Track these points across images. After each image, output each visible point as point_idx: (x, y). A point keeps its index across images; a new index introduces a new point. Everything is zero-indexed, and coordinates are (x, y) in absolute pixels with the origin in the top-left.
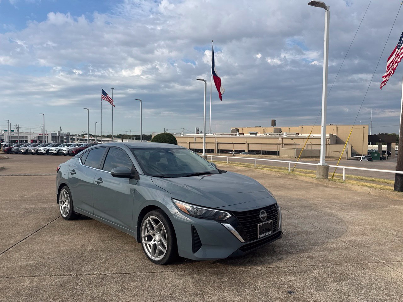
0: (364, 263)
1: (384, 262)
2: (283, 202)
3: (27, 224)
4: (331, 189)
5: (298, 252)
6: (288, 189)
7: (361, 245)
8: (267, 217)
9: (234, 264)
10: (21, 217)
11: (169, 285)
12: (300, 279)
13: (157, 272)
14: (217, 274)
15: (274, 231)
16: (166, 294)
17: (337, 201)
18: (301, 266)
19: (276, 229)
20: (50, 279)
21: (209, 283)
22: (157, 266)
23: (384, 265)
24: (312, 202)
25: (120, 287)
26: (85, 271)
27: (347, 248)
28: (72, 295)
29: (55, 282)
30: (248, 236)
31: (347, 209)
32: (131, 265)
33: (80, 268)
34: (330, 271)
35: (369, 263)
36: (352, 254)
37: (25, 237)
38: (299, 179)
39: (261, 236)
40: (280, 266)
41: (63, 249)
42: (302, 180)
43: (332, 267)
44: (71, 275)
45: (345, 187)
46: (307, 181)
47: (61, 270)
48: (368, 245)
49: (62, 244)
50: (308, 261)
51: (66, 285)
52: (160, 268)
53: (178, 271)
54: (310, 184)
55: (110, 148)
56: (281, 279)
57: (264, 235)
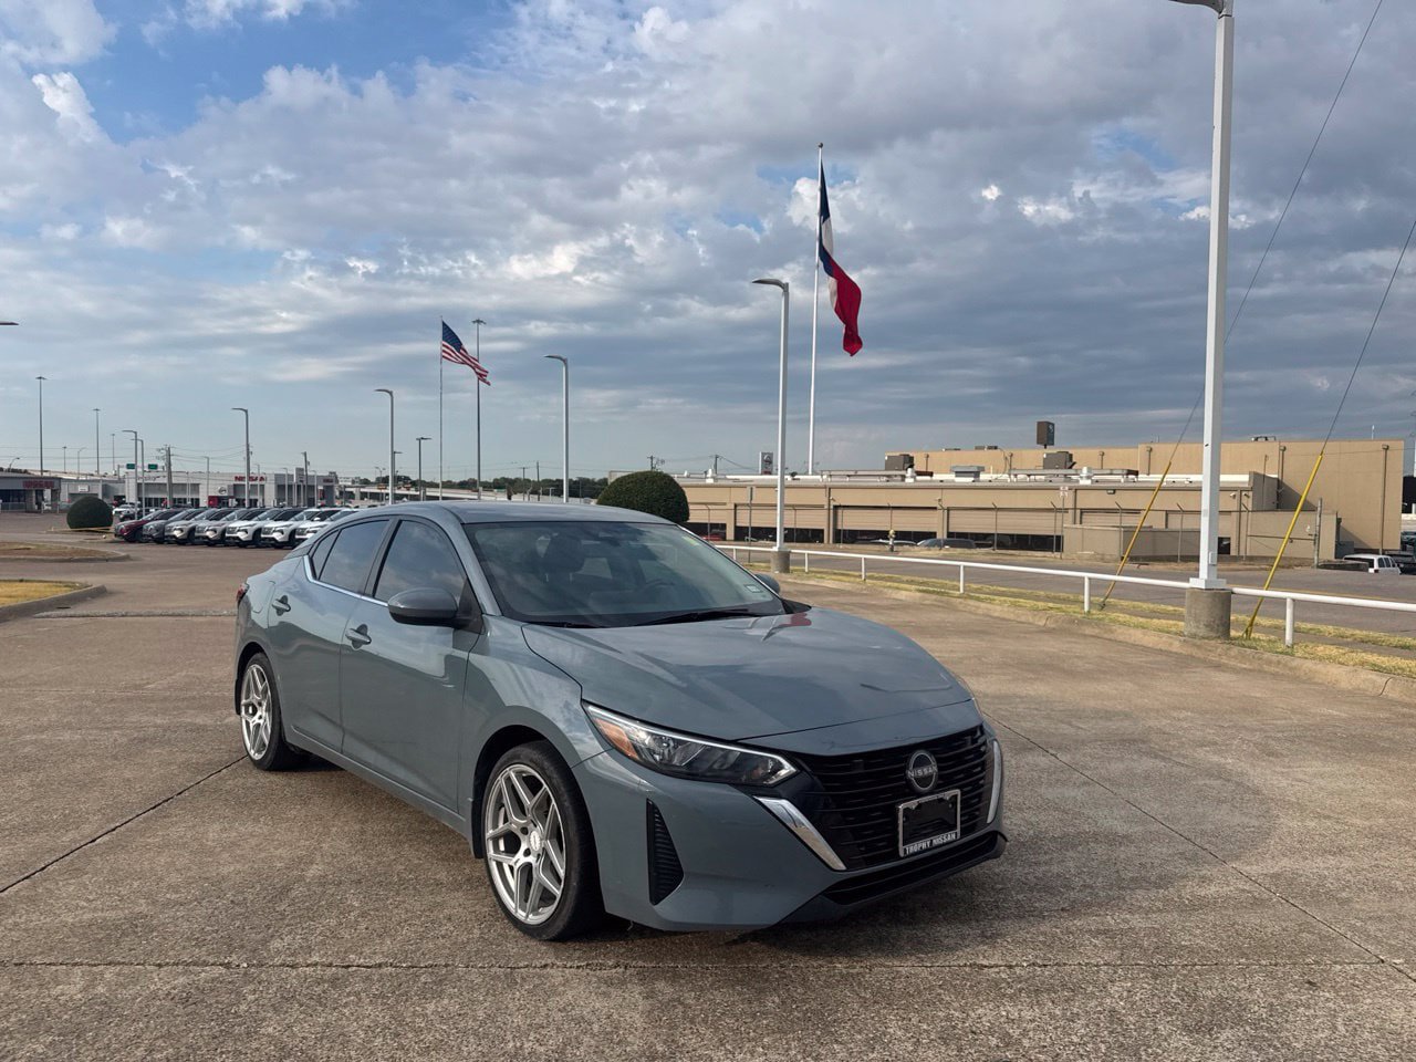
0: (1317, 963)
1: (1402, 961)
2: (1044, 723)
3: (128, 780)
4: (1234, 677)
5: (1063, 910)
6: (1072, 674)
7: (1318, 894)
8: (940, 777)
9: (812, 949)
10: (115, 757)
11: (559, 1016)
12: (1053, 1016)
13: (527, 966)
14: (740, 982)
15: (964, 832)
16: (542, 1049)
17: (1250, 721)
18: (1065, 964)
19: (975, 824)
20: (154, 975)
21: (707, 1016)
22: (533, 943)
23: (1398, 975)
24: (1151, 723)
25: (384, 1017)
26: (278, 952)
27: (1257, 903)
28: (216, 1037)
29: (168, 987)
30: (860, 845)
31: (1285, 752)
32: (443, 937)
33: (265, 942)
34: (1174, 989)
35: (1336, 963)
36: (1273, 927)
37: (113, 826)
38: (1121, 638)
39: (914, 848)
40: (985, 962)
41: (225, 871)
42: (1131, 641)
43: (1185, 976)
44: (227, 966)
45: (1291, 669)
46: (1150, 645)
47: (199, 944)
48: (1344, 894)
49: (225, 855)
50: (1095, 946)
51: (203, 1001)
52: (543, 953)
53: (601, 967)
54: (1159, 658)
55: (400, 522)
56: (980, 1011)
57: (924, 846)
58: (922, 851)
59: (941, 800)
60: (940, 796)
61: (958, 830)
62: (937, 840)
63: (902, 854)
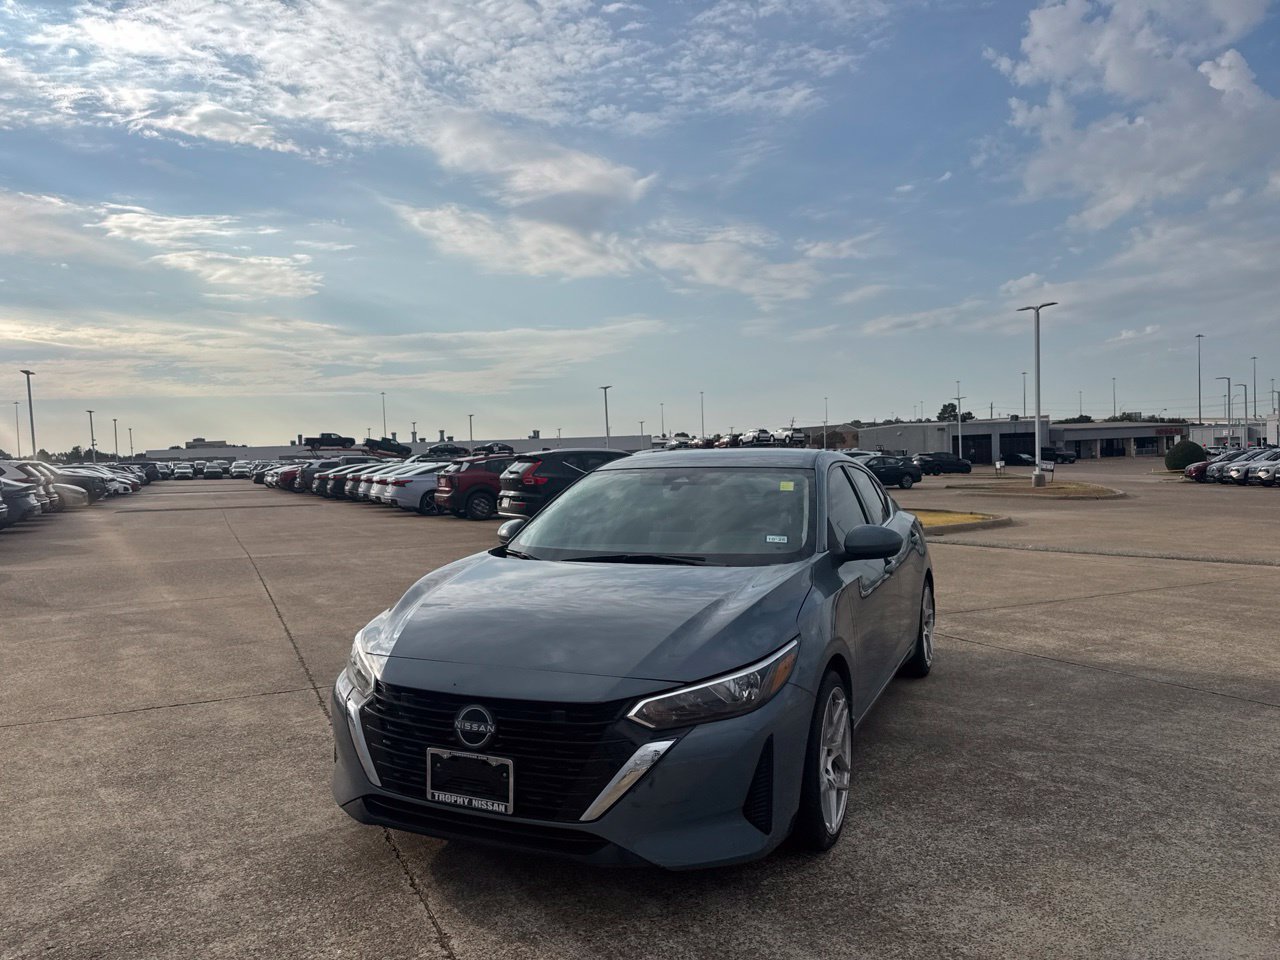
39: (445, 797)
57: (460, 801)
58: (455, 805)
59: (485, 763)
60: (483, 757)
61: (511, 805)
62: (477, 803)
63: (429, 797)
